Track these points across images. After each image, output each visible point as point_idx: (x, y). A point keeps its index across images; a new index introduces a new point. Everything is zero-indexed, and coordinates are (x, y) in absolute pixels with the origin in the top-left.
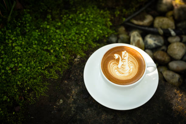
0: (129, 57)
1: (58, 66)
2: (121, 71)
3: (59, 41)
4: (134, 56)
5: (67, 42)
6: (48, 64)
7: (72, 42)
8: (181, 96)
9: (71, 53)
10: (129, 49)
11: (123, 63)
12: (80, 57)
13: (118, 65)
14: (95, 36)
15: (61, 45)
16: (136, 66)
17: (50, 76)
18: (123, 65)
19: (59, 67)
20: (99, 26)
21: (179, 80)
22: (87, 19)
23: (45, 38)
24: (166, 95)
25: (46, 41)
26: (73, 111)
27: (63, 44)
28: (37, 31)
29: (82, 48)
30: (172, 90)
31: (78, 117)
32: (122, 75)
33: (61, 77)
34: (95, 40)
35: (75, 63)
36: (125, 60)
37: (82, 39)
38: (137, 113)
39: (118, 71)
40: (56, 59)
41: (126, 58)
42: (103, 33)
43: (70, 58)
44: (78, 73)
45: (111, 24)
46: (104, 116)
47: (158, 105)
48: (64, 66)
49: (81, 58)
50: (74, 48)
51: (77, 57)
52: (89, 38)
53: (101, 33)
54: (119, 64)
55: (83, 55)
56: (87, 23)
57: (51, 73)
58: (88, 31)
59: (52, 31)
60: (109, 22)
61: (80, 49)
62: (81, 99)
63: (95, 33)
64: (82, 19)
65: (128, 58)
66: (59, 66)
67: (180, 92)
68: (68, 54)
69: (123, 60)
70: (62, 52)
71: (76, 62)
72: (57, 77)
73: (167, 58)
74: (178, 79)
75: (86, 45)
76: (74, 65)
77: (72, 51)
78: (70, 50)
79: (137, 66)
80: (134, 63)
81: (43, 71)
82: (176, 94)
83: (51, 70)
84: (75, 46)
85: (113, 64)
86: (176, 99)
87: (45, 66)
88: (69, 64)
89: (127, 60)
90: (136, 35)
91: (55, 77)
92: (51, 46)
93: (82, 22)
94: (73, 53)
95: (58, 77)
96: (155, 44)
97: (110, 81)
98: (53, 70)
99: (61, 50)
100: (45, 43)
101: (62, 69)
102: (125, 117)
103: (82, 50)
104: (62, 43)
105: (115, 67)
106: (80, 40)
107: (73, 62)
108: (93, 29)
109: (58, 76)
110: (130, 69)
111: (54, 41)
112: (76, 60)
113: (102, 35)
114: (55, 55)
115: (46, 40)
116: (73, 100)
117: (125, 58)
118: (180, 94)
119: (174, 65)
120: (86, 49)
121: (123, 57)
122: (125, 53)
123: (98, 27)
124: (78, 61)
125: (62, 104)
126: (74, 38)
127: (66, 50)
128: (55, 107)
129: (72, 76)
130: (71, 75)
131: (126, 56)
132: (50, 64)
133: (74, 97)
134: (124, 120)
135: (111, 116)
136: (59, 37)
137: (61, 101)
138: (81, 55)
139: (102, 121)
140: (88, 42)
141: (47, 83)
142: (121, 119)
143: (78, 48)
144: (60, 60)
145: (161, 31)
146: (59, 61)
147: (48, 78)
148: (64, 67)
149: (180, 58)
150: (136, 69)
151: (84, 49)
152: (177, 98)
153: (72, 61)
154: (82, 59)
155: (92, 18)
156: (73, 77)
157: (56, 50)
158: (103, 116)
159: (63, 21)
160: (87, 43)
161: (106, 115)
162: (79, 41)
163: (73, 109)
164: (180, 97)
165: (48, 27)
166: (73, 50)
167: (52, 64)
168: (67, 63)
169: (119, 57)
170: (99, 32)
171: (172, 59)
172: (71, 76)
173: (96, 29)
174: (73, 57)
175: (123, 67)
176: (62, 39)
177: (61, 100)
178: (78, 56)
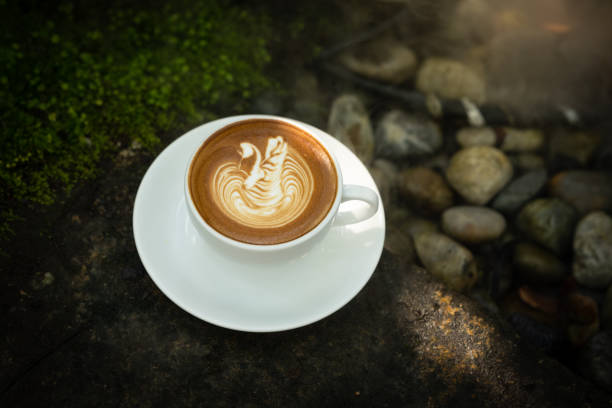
0: (289, 158)
1: (62, 167)
2: (252, 199)
3: (81, 87)
4: (305, 158)
5: (109, 93)
6: (29, 154)
7: (123, 97)
8: (453, 313)
9: (112, 131)
10: (293, 133)
11: (266, 173)
12: (139, 146)
13: (245, 178)
14: (207, 87)
15: (85, 103)
16: (307, 190)
17: (29, 193)
18: (262, 180)
19: (65, 170)
20: (224, 58)
21: (467, 266)
22: (192, 32)
23: (37, 71)
24: (402, 303)
25: (39, 83)
26: (80, 313)
27: (95, 98)
28: (16, 46)
29: (155, 120)
30: (426, 292)
31: (93, 337)
32: (255, 212)
33: (63, 202)
34: (204, 103)
35: (118, 165)
36: (272, 164)
37: (160, 92)
38: (294, 350)
39: (243, 198)
40: (58, 143)
41: (278, 160)
42: (236, 83)
43: (106, 144)
44: (121, 195)
45: (268, 58)
46: (180, 345)
47: (369, 334)
48: (82, 168)
49: (144, 149)
50: (127, 115)
51: (130, 145)
52: (184, 91)
53: (227, 82)
54: (249, 174)
55: (150, 142)
56: (187, 43)
57: (35, 184)
58: (185, 69)
59: (64, 54)
60: (264, 52)
61: (148, 122)
62: (116, 281)
63: (207, 77)
64: (174, 28)
65: (286, 160)
66: (67, 166)
67: (451, 301)
68: (104, 132)
69: (267, 166)
70: (86, 123)
71: (125, 161)
72: (49, 200)
73: (439, 195)
74: (462, 263)
75: (169, 111)
76: (115, 169)
77: (118, 125)
78: (113, 120)
79: (310, 189)
80: (300, 179)
81: (7, 176)
82: (437, 306)
83: (36, 175)
84: (131, 109)
85: (231, 173)
86: (434, 323)
87: (17, 160)
88: (98, 165)
89: (279, 168)
90: (349, 107)
91: (43, 200)
92: (54, 100)
93: (173, 40)
94: (121, 130)
95: (53, 201)
96: (408, 142)
97: (211, 226)
98: (42, 176)
99: (84, 116)
100: (35, 87)
101: (72, 178)
102: (251, 358)
103: (152, 125)
104: (90, 97)
105: (237, 182)
106: (154, 93)
107: (115, 160)
108: (205, 64)
109: (55, 196)
110: (284, 197)
111: (65, 86)
112: (125, 153)
113: (232, 88)
114: (58, 129)
115: (37, 79)
116: (87, 278)
117: (273, 160)
118: (450, 307)
119: (459, 219)
120: (165, 126)
121: (268, 155)
122: (279, 143)
123: (223, 62)
124: (129, 158)
125: (47, 286)
126: (133, 84)
127: (100, 121)
128: (22, 293)
129: (99, 204)
130: (98, 200)
131: (278, 154)
132: (36, 155)
133: (93, 270)
134: (244, 365)
135: (204, 346)
136: (86, 76)
137: (48, 278)
138: (144, 140)
139: (169, 359)
140: (179, 104)
141: (11, 214)
142: (235, 362)
143: (140, 119)
144: (71, 148)
145: (435, 105)
146: (68, 150)
147: (19, 198)
148: (81, 173)
149: (484, 198)
150: (304, 200)
151: (161, 124)
152: (439, 319)
153: (112, 156)
154: (144, 153)
155: (207, 30)
156: (102, 208)
157: (68, 116)
158: (176, 343)
159: (112, 28)
160: (173, 107)
161: (186, 343)
162: (150, 97)
163: (82, 308)
164: (450, 316)
165: (55, 39)
166: (122, 123)
167: (41, 157)
168: (94, 161)
169: (255, 154)
170: (223, 77)
171: (458, 200)
172: (95, 203)
173: (213, 68)
174: (119, 144)
175: (262, 187)
176: (95, 84)
177: (48, 275)
178: (136, 144)
